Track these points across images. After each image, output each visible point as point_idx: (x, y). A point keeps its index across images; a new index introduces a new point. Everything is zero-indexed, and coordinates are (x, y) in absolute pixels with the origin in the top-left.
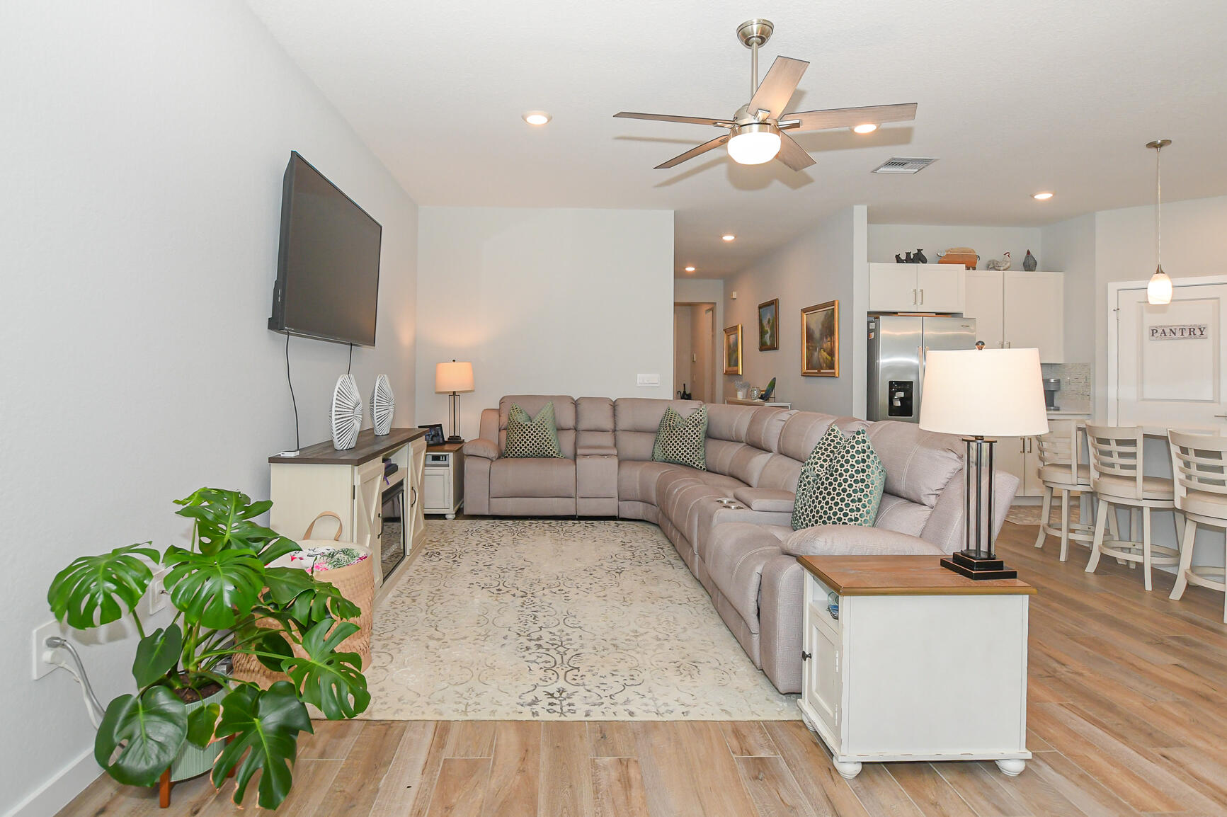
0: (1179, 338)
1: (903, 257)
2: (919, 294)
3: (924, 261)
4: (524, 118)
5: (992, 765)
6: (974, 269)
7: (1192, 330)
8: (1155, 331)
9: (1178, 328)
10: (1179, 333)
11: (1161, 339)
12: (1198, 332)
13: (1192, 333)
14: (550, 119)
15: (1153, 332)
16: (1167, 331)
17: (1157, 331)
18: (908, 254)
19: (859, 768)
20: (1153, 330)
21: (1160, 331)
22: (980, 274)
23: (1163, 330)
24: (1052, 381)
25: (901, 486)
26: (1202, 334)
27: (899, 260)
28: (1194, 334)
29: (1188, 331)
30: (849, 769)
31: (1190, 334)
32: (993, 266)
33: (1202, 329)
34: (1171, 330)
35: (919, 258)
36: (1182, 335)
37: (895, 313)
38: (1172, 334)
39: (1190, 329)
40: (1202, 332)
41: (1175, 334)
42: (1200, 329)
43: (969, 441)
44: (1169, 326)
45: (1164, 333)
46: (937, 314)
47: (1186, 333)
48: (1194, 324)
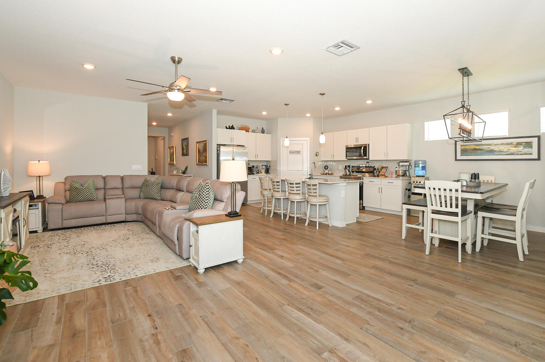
1: (228, 127)
2: (232, 139)
3: (234, 129)
4: (83, 65)
5: (236, 262)
6: (248, 132)
14: (95, 67)
18: (229, 126)
19: (204, 270)
22: (250, 134)
24: (268, 165)
25: (219, 198)
27: (227, 128)
30: (201, 271)
32: (254, 131)
35: (232, 128)
37: (225, 145)
43: (231, 184)
46: (238, 145)
48: (298, 150)
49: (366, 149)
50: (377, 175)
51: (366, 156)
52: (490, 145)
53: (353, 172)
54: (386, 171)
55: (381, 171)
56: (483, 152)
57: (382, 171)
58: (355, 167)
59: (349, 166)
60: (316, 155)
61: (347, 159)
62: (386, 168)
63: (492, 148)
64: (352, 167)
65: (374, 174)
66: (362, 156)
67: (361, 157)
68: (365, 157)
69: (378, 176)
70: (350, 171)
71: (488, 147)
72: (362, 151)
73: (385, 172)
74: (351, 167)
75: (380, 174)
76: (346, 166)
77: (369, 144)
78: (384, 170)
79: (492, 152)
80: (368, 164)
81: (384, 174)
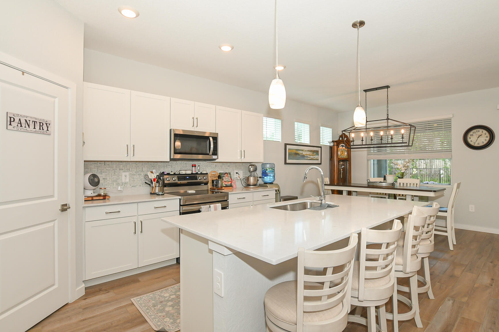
0: (31, 132)
7: (41, 124)
8: (12, 120)
9: (32, 120)
10: (32, 126)
11: (18, 130)
12: (45, 126)
13: (41, 128)
15: (11, 120)
16: (23, 121)
17: (14, 119)
20: (10, 118)
21: (17, 120)
23: (20, 120)
26: (47, 130)
28: (43, 130)
29: (38, 124)
31: (40, 129)
33: (48, 125)
34: (26, 121)
36: (35, 128)
38: (27, 126)
39: (40, 123)
40: (48, 127)
41: (29, 126)
42: (46, 124)
44: (24, 116)
45: (21, 123)
47: (37, 127)
48: (42, 118)
51: (216, 154)
52: (302, 150)
56: (299, 156)
63: (304, 153)
71: (302, 152)
79: (303, 157)
81: (231, 184)
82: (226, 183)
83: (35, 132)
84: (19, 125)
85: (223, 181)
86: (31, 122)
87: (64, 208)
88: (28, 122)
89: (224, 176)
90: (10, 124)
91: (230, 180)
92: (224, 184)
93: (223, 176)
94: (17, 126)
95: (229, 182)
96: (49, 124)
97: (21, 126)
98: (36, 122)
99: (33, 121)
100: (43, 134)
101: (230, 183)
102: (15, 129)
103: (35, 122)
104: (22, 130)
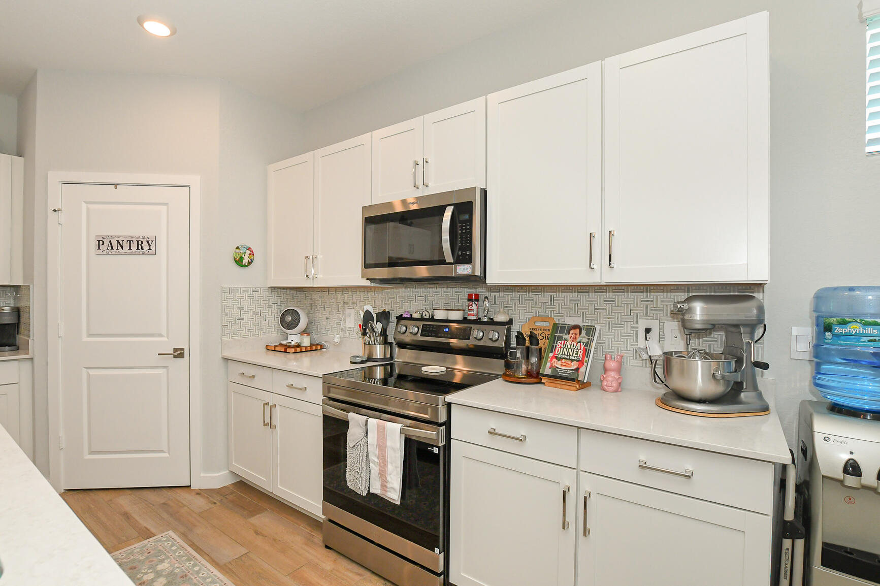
0: (126, 254)
7: (140, 243)
9: (125, 240)
10: (126, 247)
11: (108, 254)
12: (145, 245)
13: (140, 248)
15: (100, 244)
16: (114, 243)
17: (103, 242)
20: (99, 241)
21: (107, 243)
23: (110, 242)
26: (150, 249)
28: (142, 249)
29: (136, 243)
31: (138, 249)
33: (150, 242)
34: (118, 241)
36: (130, 249)
38: (120, 248)
39: (138, 241)
40: (150, 246)
41: (122, 247)
42: (148, 242)
44: (116, 237)
45: (112, 246)
47: (134, 247)
48: (141, 235)
49: (470, 221)
50: (529, 374)
51: (468, 260)
53: (402, 345)
54: (586, 352)
55: (552, 349)
57: (558, 351)
58: (411, 318)
59: (384, 316)
60: (239, 262)
61: (371, 280)
62: (584, 338)
64: (400, 318)
65: (508, 366)
66: (443, 262)
67: (440, 271)
68: (463, 270)
69: (535, 377)
70: (391, 339)
72: (446, 236)
73: (581, 362)
74: (393, 319)
75: (548, 371)
76: (368, 315)
77: (484, 193)
78: (568, 346)
80: (474, 307)
81: (577, 370)
82: (558, 364)
83: (131, 254)
84: (110, 248)
85: (551, 355)
86: (125, 242)
87: (179, 354)
88: (121, 243)
89: (565, 336)
90: (99, 249)
91: (580, 354)
92: (548, 365)
93: (560, 338)
94: (108, 249)
95: (572, 361)
96: (152, 241)
97: (112, 249)
98: (133, 241)
99: (127, 241)
100: (143, 254)
101: (574, 365)
102: (105, 253)
103: (130, 241)
104: (113, 253)
